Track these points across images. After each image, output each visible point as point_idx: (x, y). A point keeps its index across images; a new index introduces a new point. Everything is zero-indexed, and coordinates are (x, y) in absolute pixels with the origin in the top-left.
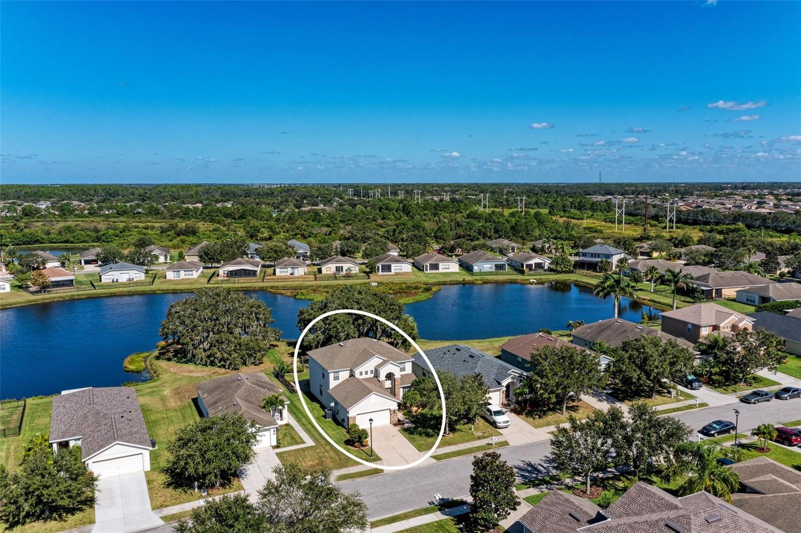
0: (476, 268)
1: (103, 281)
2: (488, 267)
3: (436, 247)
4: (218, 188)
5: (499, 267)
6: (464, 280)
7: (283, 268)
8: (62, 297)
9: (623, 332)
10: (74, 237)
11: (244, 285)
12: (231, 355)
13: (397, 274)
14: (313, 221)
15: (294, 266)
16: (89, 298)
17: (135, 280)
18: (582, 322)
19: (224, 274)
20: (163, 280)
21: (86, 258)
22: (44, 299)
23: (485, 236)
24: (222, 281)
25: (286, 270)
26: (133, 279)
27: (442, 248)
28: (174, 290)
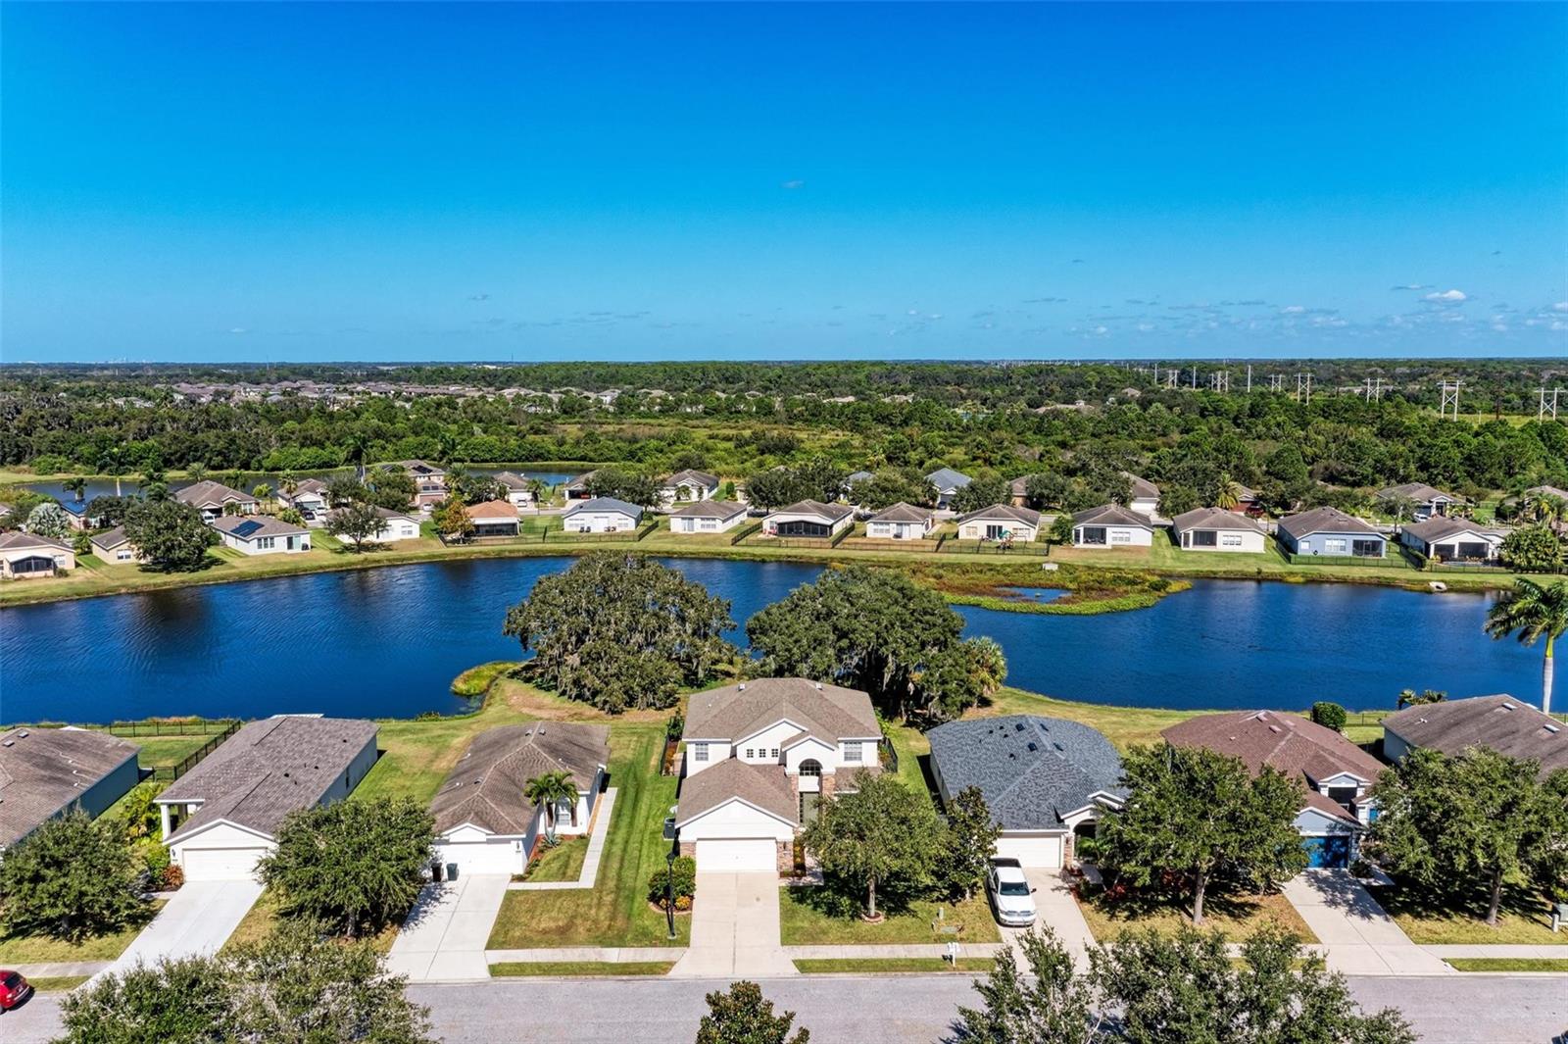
0: (1304, 547)
1: (567, 529)
2: (1335, 545)
3: (1247, 494)
4: (909, 368)
5: (1366, 548)
6: (1259, 572)
7: (881, 524)
8: (485, 553)
9: (1505, 735)
10: (596, 450)
11: (794, 552)
12: (607, 684)
13: (1115, 549)
14: (1035, 433)
15: (903, 520)
16: (527, 557)
17: (618, 530)
18: (1439, 697)
19: (772, 528)
20: (666, 532)
21: (572, 488)
22: (456, 554)
23: (1392, 475)
24: (768, 543)
25: (885, 527)
26: (615, 529)
27: (1259, 498)
28: (667, 552)
